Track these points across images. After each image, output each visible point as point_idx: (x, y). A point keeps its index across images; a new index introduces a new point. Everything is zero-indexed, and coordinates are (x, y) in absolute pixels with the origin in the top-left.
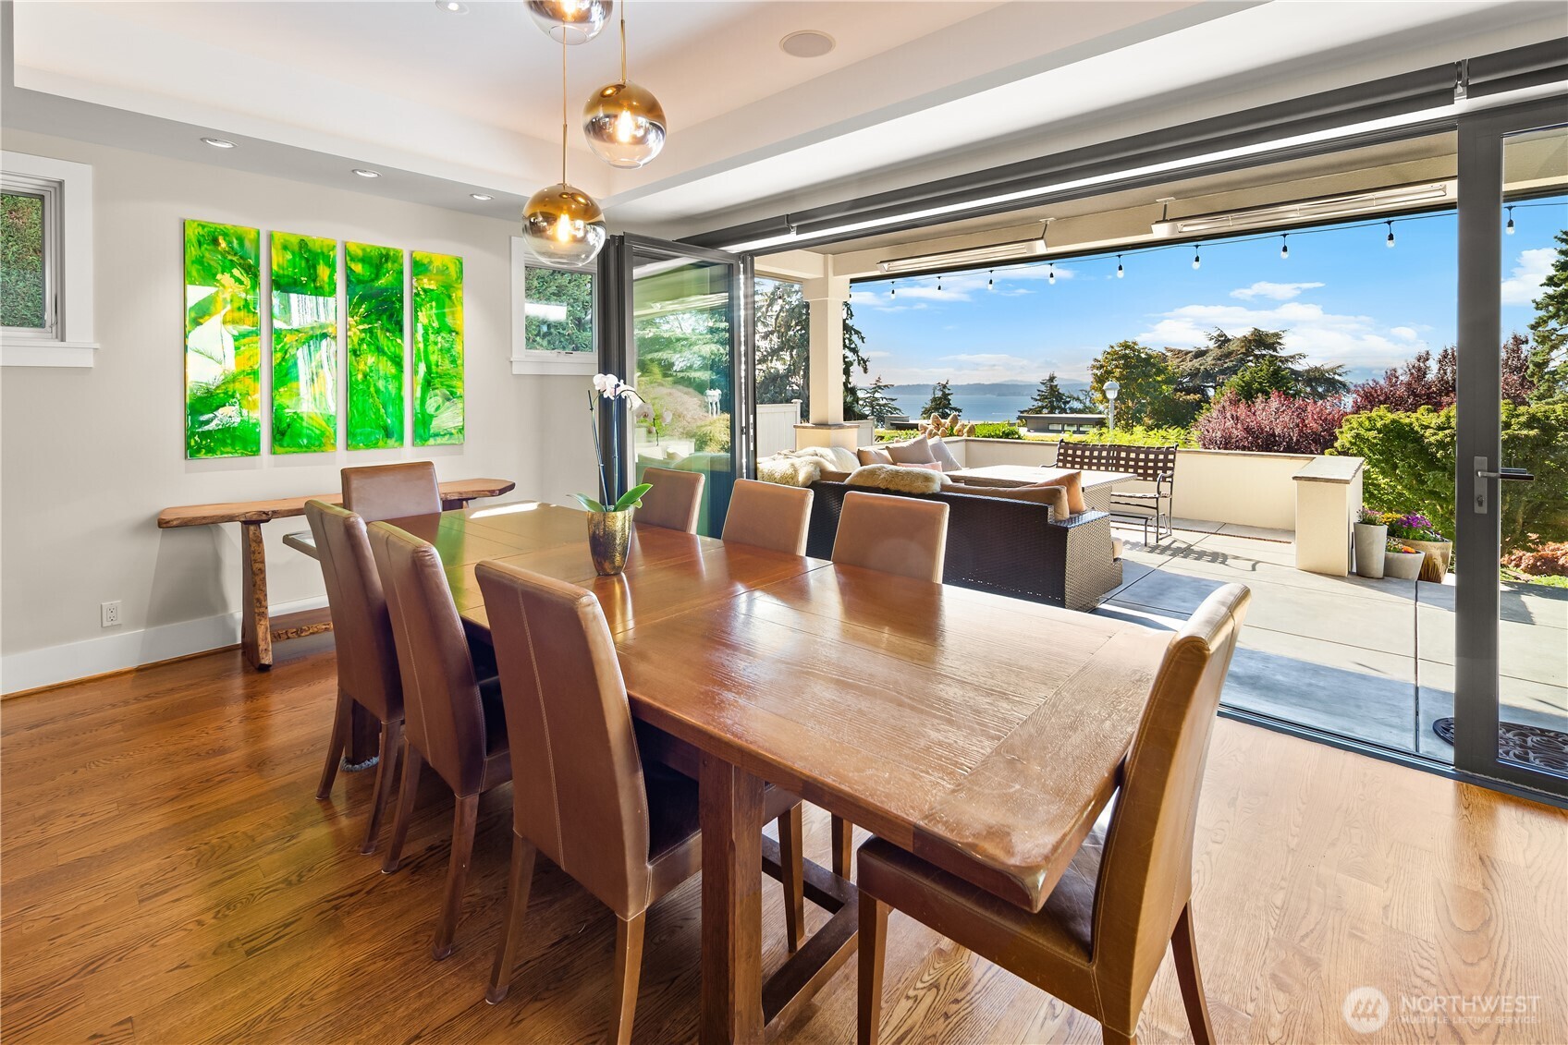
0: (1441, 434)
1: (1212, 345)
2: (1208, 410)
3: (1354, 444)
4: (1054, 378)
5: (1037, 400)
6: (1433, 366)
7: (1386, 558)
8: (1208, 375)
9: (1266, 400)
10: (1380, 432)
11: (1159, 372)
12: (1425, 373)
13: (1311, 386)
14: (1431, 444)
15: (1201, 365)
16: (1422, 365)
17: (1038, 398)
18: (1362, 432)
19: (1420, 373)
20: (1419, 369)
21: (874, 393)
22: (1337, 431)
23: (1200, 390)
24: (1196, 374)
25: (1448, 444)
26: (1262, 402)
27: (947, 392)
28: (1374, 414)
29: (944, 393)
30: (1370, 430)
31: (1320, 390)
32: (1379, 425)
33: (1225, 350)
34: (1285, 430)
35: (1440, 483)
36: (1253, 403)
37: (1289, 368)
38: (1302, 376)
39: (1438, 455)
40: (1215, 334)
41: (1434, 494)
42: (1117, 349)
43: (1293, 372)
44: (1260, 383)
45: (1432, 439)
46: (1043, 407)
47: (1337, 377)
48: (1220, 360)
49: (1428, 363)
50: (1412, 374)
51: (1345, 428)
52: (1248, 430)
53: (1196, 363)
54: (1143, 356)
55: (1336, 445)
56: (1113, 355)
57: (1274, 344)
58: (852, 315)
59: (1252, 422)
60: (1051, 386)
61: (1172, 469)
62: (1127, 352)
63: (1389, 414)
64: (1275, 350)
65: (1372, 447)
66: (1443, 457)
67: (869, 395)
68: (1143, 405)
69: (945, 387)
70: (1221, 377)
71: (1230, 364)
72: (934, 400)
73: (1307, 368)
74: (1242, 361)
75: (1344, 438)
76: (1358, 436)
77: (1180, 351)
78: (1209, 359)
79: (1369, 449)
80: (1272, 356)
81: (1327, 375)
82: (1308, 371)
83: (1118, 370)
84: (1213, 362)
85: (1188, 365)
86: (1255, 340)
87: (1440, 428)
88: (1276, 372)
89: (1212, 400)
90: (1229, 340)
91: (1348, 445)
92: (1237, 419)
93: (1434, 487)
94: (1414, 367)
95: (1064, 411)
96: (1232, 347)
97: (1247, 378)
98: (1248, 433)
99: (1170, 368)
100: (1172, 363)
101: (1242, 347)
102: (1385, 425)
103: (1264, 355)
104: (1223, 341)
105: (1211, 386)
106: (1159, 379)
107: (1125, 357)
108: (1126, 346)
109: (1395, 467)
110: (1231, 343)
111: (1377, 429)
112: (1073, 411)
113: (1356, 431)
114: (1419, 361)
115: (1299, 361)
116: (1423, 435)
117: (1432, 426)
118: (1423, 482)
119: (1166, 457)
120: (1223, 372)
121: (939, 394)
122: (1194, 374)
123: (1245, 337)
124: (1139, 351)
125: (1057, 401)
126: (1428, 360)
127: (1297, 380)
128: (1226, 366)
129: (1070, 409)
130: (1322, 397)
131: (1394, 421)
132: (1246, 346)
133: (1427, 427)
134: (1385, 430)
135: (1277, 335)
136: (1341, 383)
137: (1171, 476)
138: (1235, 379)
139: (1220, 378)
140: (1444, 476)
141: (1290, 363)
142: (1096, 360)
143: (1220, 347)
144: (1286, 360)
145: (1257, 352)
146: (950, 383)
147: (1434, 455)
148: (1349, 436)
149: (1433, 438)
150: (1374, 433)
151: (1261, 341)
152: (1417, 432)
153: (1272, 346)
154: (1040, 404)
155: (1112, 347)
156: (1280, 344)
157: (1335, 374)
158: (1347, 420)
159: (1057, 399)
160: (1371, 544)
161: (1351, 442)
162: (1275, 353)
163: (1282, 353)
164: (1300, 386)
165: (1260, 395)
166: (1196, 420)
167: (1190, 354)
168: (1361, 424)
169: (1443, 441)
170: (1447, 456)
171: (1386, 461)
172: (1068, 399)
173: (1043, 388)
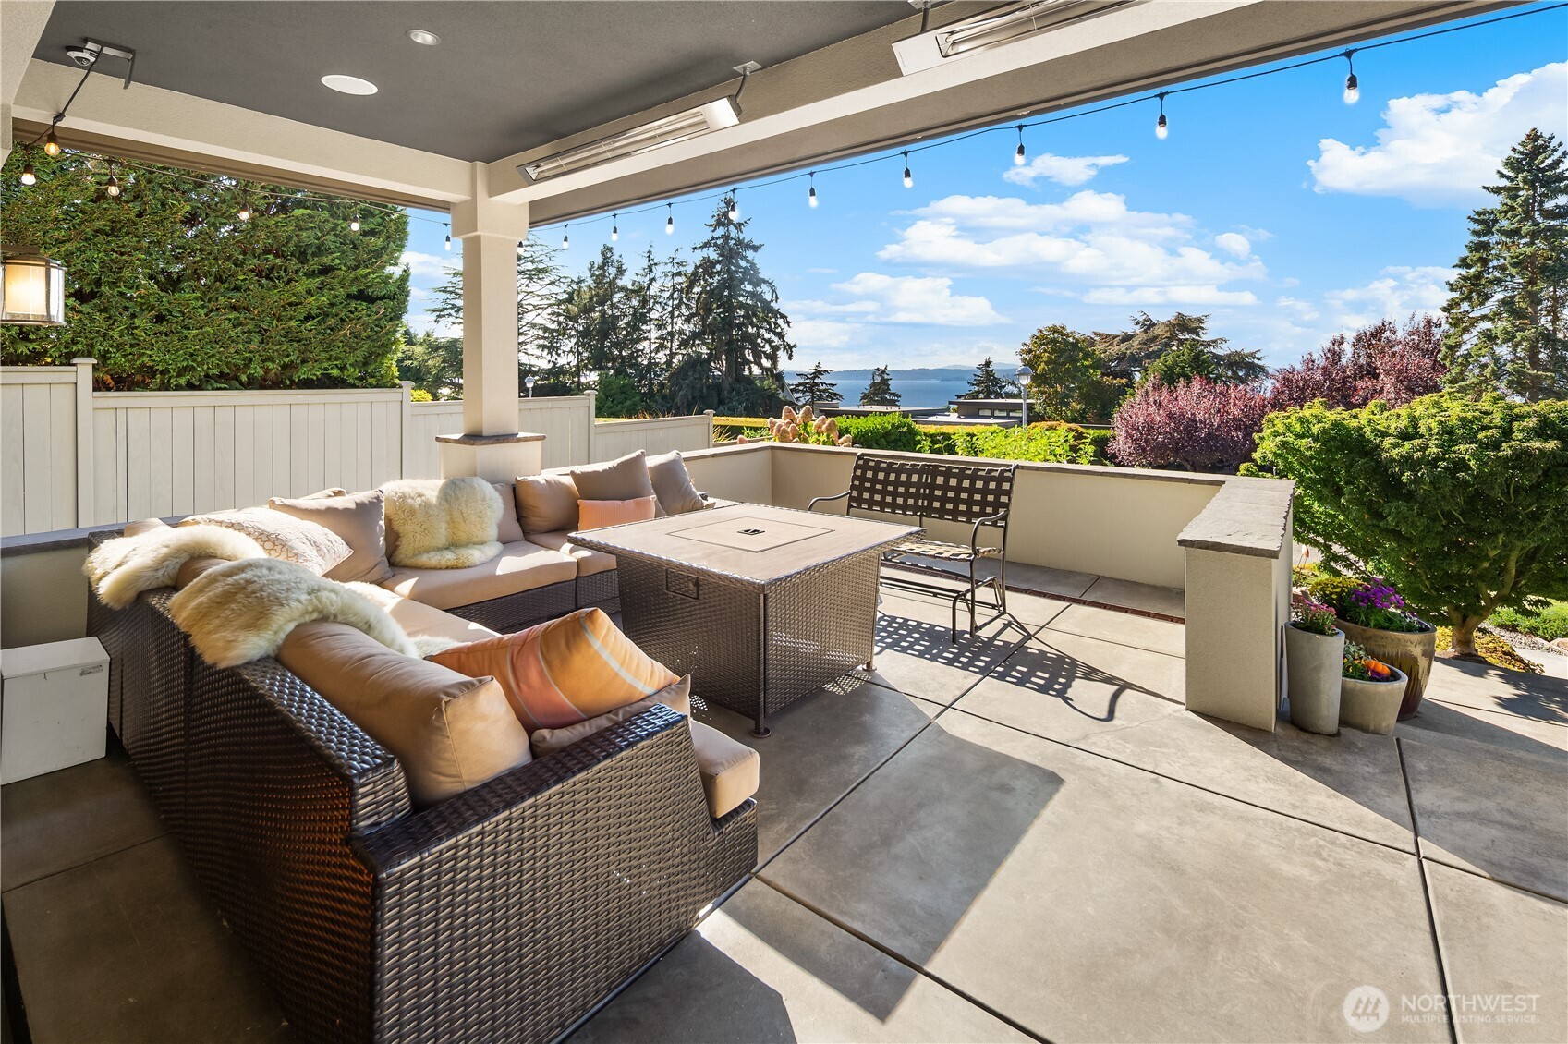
0: (1407, 446)
1: (1138, 329)
2: (1132, 395)
3: (1280, 456)
4: (990, 362)
5: (973, 385)
6: (1347, 348)
7: (1344, 690)
8: (1135, 360)
9: (1188, 384)
10: (1316, 439)
11: (1087, 356)
12: (1340, 358)
13: (1232, 370)
14: (1393, 460)
15: (1127, 349)
16: (1336, 348)
17: (975, 383)
18: (1290, 438)
19: (1335, 356)
20: (1334, 353)
21: (814, 378)
22: (1255, 436)
23: (1127, 374)
24: (1123, 358)
25: (1419, 461)
26: (1184, 387)
27: (886, 377)
28: (1306, 413)
29: (883, 378)
30: (1301, 436)
31: (1241, 374)
32: (1315, 429)
33: (1150, 334)
34: (1206, 415)
35: (1405, 519)
36: (1175, 388)
37: (1212, 352)
38: (1224, 360)
39: (1404, 478)
40: (1141, 319)
41: (1395, 534)
42: (1047, 333)
43: (1215, 356)
44: (1182, 368)
45: (1394, 453)
46: (979, 392)
47: (1256, 361)
48: (1146, 344)
49: (1343, 346)
50: (1327, 358)
51: (1267, 432)
52: (1170, 416)
53: (1123, 347)
54: (1071, 340)
55: (1254, 455)
56: (1040, 339)
57: (1197, 328)
58: (777, 298)
59: (1174, 407)
60: (987, 371)
61: (1006, 506)
62: (1056, 336)
63: (1328, 413)
64: (1198, 335)
65: (1304, 461)
66: (1412, 481)
67: (808, 381)
68: (1072, 390)
69: (883, 372)
70: (1147, 361)
71: (1156, 348)
72: (874, 385)
73: (1229, 352)
74: (1167, 345)
75: (1267, 447)
76: (1285, 445)
77: (1108, 336)
78: (1135, 344)
79: (1301, 464)
80: (1193, 340)
81: (1246, 359)
82: (1229, 356)
83: (1047, 354)
84: (1139, 346)
85: (1115, 349)
86: (1179, 325)
87: (1404, 436)
88: (1198, 357)
89: (1136, 385)
90: (1155, 325)
91: (1270, 457)
92: (1160, 405)
93: (1397, 526)
94: (1329, 351)
95: (999, 396)
96: (1158, 331)
97: (1169, 363)
98: (1170, 418)
99: (1097, 352)
100: (1099, 349)
101: (1167, 332)
102: (1324, 431)
103: (1187, 340)
104: (1148, 325)
105: (1138, 371)
106: (1087, 363)
107: (1054, 341)
108: (1054, 330)
109: (1338, 492)
110: (1156, 327)
111: (1312, 436)
112: (1009, 395)
113: (1282, 437)
114: (1334, 344)
115: (1220, 345)
116: (1378, 446)
117: (1391, 431)
118: (1381, 517)
119: (999, 485)
120: (1149, 356)
121: (878, 379)
122: (1121, 358)
123: (1169, 321)
124: (1067, 335)
125: (993, 385)
126: (1342, 343)
127: (1218, 364)
128: (1151, 350)
129: (1006, 393)
130: (1243, 381)
131: (1336, 425)
132: (1170, 330)
133: (1384, 434)
134: (1322, 437)
135: (1199, 320)
136: (1260, 367)
137: (1005, 518)
138: (1158, 363)
139: (1146, 363)
140: (1411, 509)
141: (1212, 348)
142: (1025, 344)
143: (1145, 331)
144: (1208, 344)
145: (1181, 337)
146: (888, 368)
147: (1397, 478)
148: (1272, 445)
149: (1397, 451)
150: (1305, 442)
151: (1185, 325)
152: (1369, 441)
153: (1195, 331)
154: (976, 389)
155: (1041, 331)
156: (1202, 328)
157: (1254, 358)
158: (1270, 421)
159: (992, 384)
160: (1318, 669)
161: (1275, 453)
162: (1197, 338)
163: (1205, 338)
164: (1221, 369)
165: (1181, 379)
166: (1120, 405)
167: (1117, 339)
168: (1288, 427)
169: (1411, 457)
170: (1417, 481)
171: (1324, 482)
172: (1004, 384)
173: (979, 373)
